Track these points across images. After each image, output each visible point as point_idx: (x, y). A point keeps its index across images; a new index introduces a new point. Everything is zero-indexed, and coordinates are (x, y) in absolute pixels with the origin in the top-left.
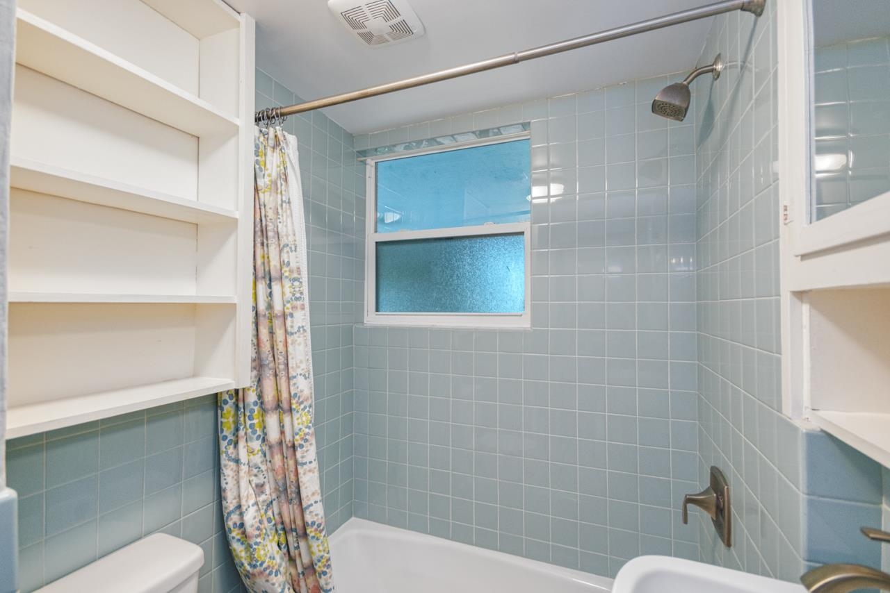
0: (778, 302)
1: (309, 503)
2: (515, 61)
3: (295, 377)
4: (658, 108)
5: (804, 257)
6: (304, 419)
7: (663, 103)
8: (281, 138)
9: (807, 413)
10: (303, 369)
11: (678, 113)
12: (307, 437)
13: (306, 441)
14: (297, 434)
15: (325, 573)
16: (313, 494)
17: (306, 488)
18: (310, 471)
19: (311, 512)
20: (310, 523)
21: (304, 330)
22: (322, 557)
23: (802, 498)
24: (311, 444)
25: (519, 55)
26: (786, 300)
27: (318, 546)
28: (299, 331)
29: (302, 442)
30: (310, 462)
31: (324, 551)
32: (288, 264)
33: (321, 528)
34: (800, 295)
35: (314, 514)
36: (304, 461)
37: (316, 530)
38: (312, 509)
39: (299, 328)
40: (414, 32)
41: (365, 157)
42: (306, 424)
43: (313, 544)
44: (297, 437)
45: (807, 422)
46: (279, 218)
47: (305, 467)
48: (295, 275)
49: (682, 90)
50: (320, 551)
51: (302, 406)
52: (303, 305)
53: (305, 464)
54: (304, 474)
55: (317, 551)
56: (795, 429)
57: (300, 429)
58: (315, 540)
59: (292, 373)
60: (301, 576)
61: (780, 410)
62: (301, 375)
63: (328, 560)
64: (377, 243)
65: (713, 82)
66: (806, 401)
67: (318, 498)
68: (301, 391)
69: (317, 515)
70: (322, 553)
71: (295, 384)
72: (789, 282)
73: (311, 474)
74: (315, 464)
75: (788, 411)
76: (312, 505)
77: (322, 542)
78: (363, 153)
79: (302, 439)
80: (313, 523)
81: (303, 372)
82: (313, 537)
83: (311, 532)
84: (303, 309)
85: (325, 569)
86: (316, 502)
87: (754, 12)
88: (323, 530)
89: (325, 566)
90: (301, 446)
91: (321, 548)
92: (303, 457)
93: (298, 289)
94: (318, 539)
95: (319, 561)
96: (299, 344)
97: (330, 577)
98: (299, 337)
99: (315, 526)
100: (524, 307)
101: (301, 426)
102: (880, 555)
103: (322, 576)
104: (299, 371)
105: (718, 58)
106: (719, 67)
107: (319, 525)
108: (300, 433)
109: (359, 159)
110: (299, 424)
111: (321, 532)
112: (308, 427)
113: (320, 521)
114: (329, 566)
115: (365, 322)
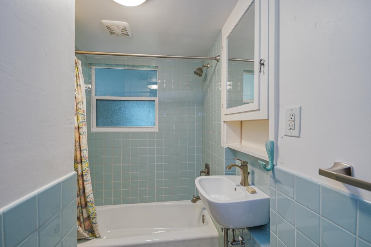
0: (221, 123)
1: (89, 194)
2: (165, 57)
3: (83, 150)
4: (195, 73)
5: (225, 115)
6: (86, 165)
7: (196, 72)
8: (77, 62)
9: (225, 145)
10: (85, 147)
11: (200, 75)
12: (88, 171)
13: (87, 173)
14: (84, 170)
15: (95, 218)
16: (90, 191)
17: (87, 189)
18: (89, 183)
19: (89, 198)
20: (89, 201)
21: (85, 133)
22: (94, 212)
23: (224, 160)
24: (89, 174)
25: (167, 56)
26: (222, 122)
27: (92, 209)
28: (84, 133)
29: (86, 173)
30: (89, 180)
31: (94, 210)
32: (81, 109)
33: (93, 202)
34: (225, 122)
35: (90, 198)
36: (87, 180)
37: (91, 203)
38: (90, 196)
39: (84, 132)
40: (129, 36)
41: (91, 66)
42: (87, 167)
43: (91, 208)
44: (84, 172)
45: (225, 146)
46: (76, 92)
47: (87, 182)
48: (82, 113)
49: (200, 70)
50: (93, 210)
51: (86, 161)
52: (85, 124)
53: (87, 181)
54: (87, 184)
55: (92, 210)
56: (224, 148)
57: (85, 169)
58: (91, 207)
59: (82, 149)
60: (82, 223)
61: (221, 145)
62: (85, 149)
63: (96, 213)
64: (96, 100)
65: (207, 69)
66: (225, 142)
67: (92, 192)
68: (85, 155)
69: (91, 198)
70: (94, 211)
71: (83, 153)
72: (223, 120)
73: (89, 184)
74: (90, 181)
75: (222, 145)
76: (90, 195)
77: (94, 207)
78: (91, 64)
79: (86, 172)
80: (90, 201)
81: (85, 148)
82: (90, 206)
83: (89, 205)
84: (85, 125)
85: (95, 216)
86: (91, 194)
87: (217, 61)
88: (94, 203)
89: (95, 215)
90: (86, 175)
91: (93, 209)
92: (86, 178)
93: (83, 118)
94: (92, 206)
95: (93, 214)
96: (84, 138)
97: (97, 219)
98: (84, 136)
99: (91, 202)
100: (155, 125)
101: (85, 168)
102: (235, 169)
103: (94, 219)
104: (84, 148)
105: (208, 64)
106: (209, 66)
107: (92, 202)
108: (86, 170)
109: (89, 66)
110: (85, 167)
111: (93, 204)
112: (88, 168)
113: (93, 200)
114: (96, 215)
115: (91, 130)
